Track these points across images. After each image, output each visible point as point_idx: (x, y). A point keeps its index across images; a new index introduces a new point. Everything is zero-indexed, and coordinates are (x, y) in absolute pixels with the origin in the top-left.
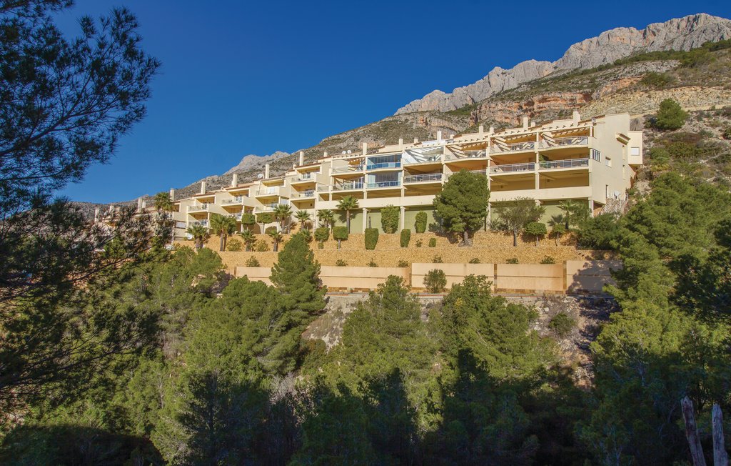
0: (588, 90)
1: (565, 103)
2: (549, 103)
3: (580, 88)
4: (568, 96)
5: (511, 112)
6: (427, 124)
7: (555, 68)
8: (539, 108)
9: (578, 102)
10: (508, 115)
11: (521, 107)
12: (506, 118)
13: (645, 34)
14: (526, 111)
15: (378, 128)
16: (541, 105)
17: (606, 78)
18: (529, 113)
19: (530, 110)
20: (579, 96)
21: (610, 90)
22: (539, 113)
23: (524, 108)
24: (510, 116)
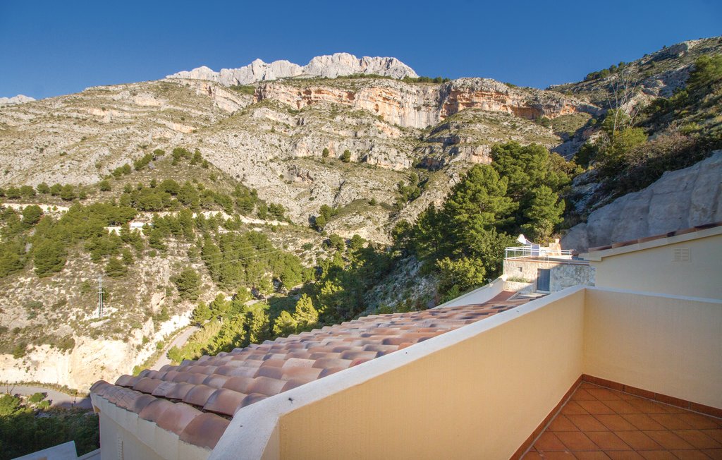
0: (352, 91)
1: (334, 97)
2: (323, 95)
3: (345, 88)
4: (337, 92)
5: (292, 97)
6: (210, 92)
7: (303, 71)
8: (315, 97)
9: (344, 99)
10: (289, 99)
11: (300, 94)
12: (288, 101)
13: (361, 62)
14: (304, 98)
15: (157, 87)
16: (317, 95)
17: (363, 85)
18: (307, 100)
19: (308, 98)
20: (345, 95)
21: (367, 94)
22: (316, 101)
23: (303, 95)
24: (291, 100)
